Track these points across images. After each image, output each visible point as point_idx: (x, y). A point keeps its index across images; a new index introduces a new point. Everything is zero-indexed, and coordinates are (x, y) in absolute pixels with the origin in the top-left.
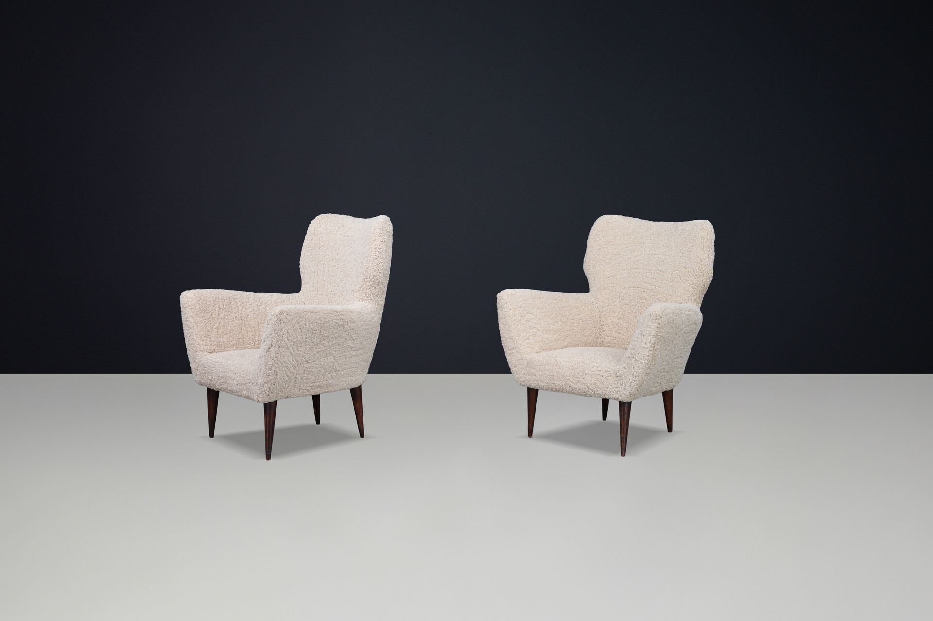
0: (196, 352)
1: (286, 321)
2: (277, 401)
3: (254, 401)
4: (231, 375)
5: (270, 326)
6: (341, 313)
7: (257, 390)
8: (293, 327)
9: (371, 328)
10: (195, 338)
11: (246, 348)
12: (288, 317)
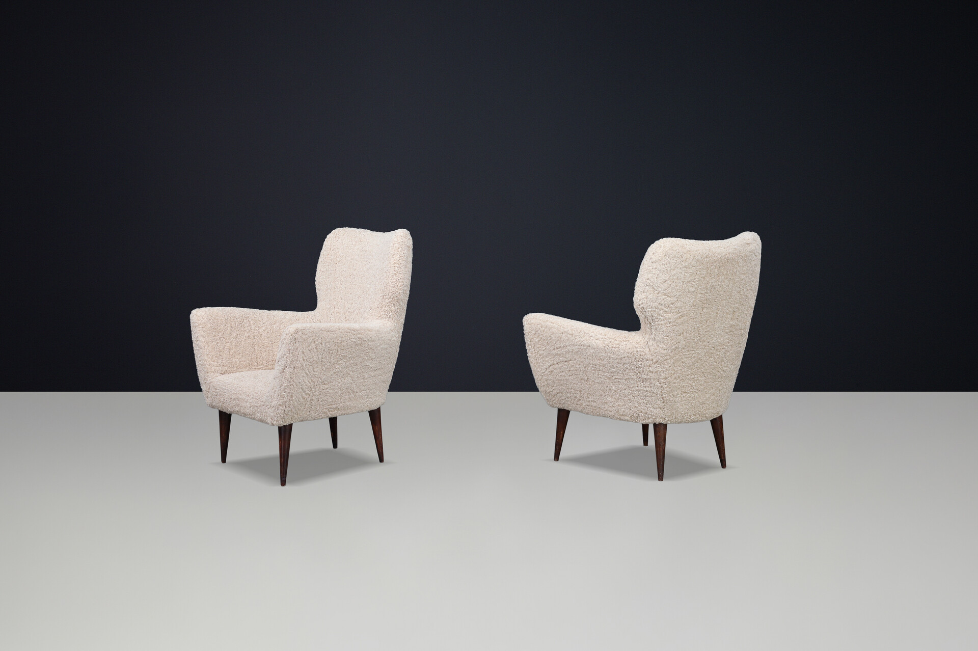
0: (207, 373)
1: (301, 340)
2: (292, 424)
3: (268, 424)
4: (244, 397)
5: (284, 345)
6: (359, 331)
7: (271, 412)
8: (309, 346)
9: (391, 348)
10: (206, 358)
11: (259, 369)
12: (304, 336)
